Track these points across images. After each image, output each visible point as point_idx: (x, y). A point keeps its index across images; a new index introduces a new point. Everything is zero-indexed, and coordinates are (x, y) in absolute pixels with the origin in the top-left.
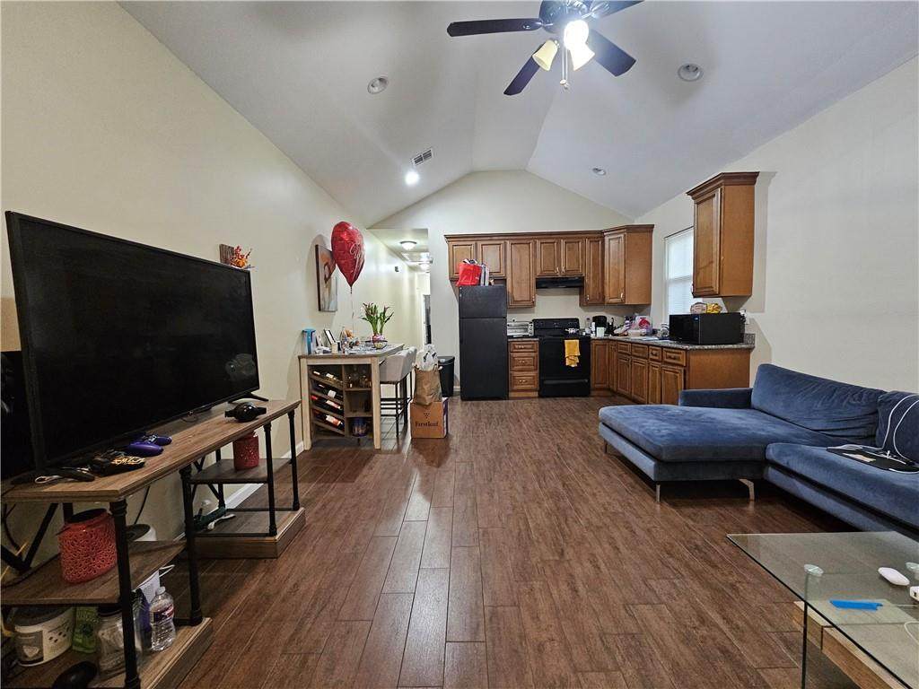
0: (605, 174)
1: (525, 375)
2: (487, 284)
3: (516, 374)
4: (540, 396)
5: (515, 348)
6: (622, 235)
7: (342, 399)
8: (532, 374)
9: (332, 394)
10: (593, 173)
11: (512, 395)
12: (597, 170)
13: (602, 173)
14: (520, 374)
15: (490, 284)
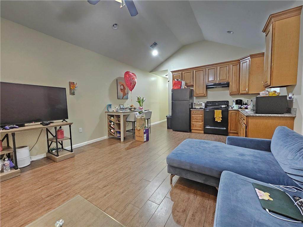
0: (233, 33)
1: (198, 123)
2: (184, 88)
3: (194, 123)
4: (204, 133)
5: (193, 113)
6: (248, 60)
7: (114, 125)
8: (201, 123)
9: (112, 123)
10: (228, 34)
11: (192, 131)
12: (229, 32)
13: (232, 33)
14: (196, 123)
15: (185, 88)
